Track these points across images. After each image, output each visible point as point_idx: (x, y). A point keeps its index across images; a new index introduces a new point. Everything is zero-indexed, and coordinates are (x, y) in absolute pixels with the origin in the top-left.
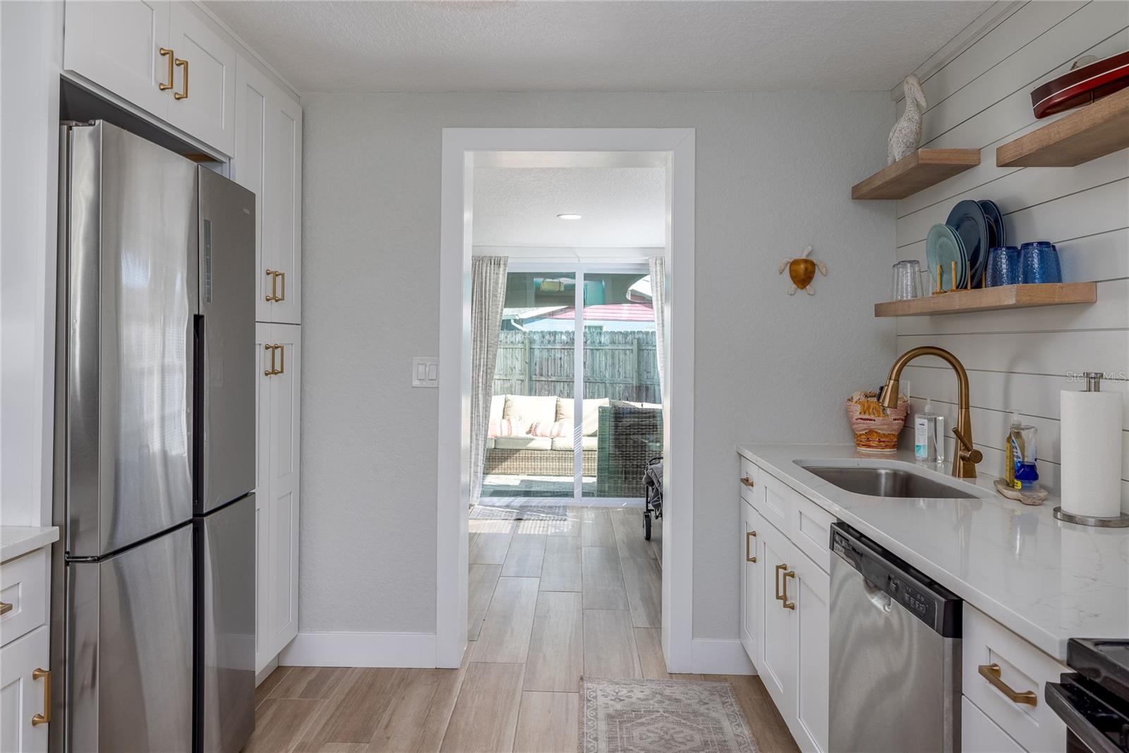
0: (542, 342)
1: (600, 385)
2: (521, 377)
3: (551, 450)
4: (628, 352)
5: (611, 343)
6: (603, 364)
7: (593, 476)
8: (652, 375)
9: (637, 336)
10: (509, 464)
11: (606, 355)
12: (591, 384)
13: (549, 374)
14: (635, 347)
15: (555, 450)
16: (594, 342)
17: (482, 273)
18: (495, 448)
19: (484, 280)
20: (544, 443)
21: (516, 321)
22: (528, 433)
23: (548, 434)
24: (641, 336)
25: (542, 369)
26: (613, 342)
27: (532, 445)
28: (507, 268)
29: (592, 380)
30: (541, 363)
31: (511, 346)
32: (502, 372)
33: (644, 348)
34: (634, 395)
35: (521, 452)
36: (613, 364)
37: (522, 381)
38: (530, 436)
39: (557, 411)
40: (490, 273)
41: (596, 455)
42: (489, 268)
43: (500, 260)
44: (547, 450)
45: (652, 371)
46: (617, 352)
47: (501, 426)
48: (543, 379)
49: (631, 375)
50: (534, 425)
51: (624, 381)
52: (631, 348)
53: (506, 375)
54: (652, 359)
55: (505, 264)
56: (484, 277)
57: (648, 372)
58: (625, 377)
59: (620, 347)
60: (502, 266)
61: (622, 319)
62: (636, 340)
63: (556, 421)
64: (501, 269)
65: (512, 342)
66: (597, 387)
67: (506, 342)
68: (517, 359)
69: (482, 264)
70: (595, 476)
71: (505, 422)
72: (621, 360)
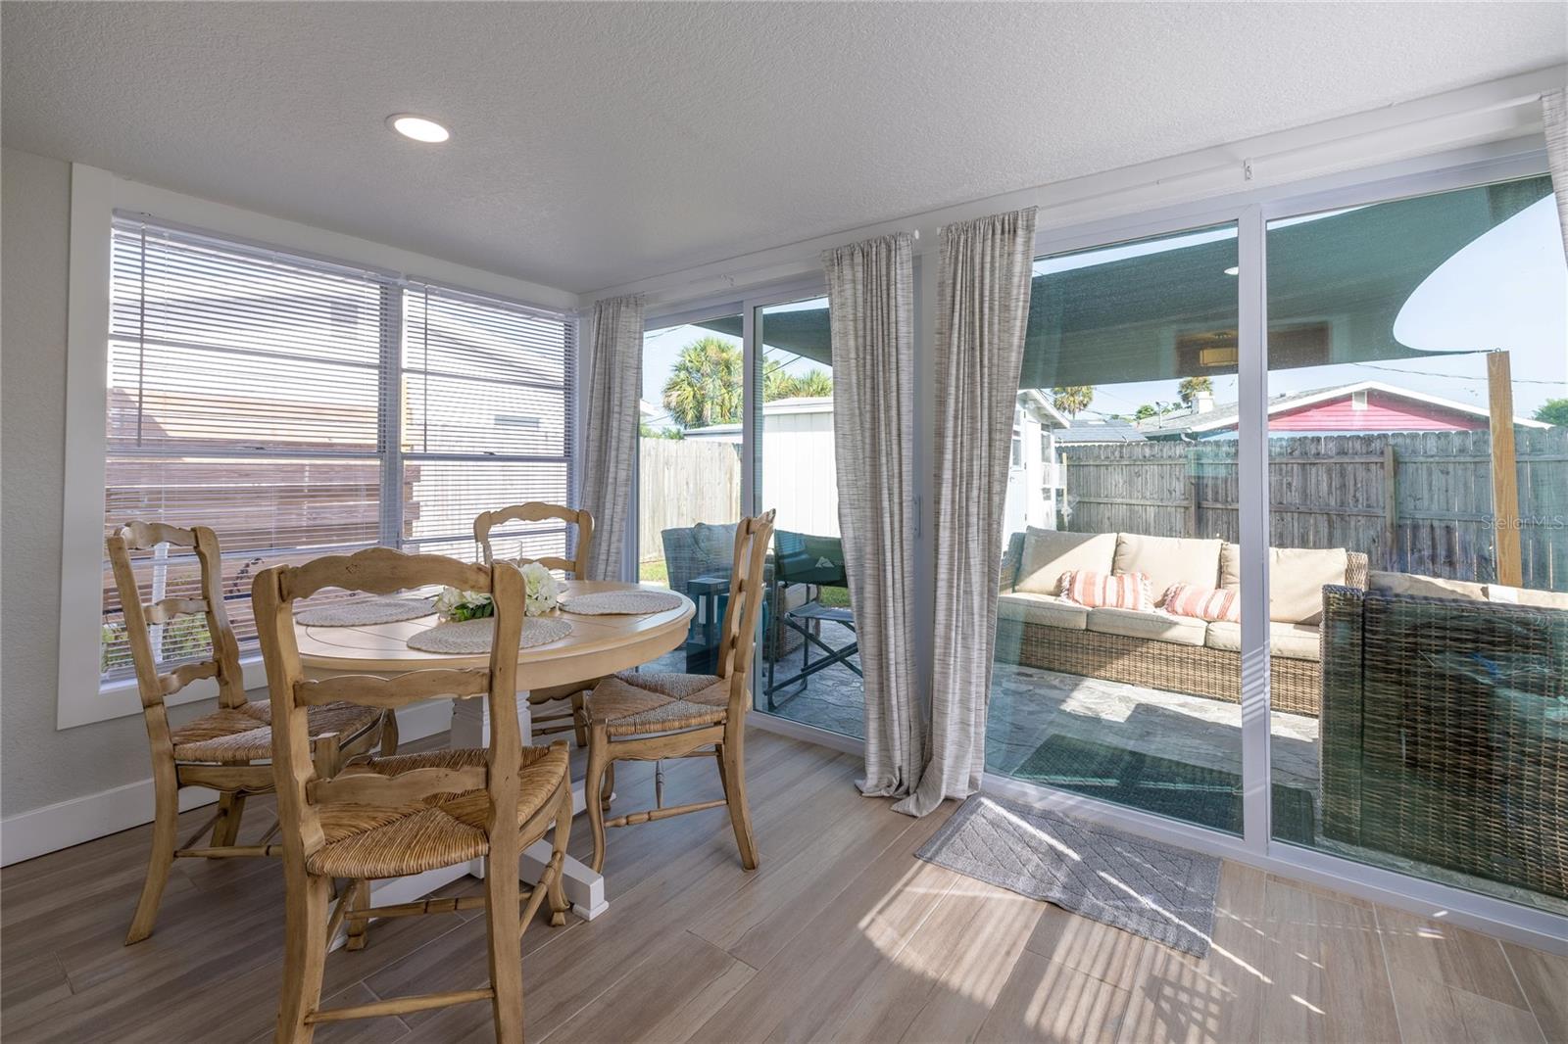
0: (1217, 455)
1: (1319, 517)
2: (1185, 503)
3: (1205, 646)
4: (1373, 467)
5: (1338, 454)
6: (1324, 486)
7: (1312, 716)
8: (1426, 503)
9: (1391, 441)
10: (1126, 663)
11: (1329, 472)
12: (1302, 516)
13: (1229, 499)
14: (1388, 460)
15: (1212, 648)
16: (1306, 454)
17: (972, 259)
18: (1087, 630)
19: (977, 273)
20: (1190, 631)
21: (1187, 435)
22: (1159, 605)
23: (1200, 611)
24: (1400, 440)
25: (1217, 493)
26: (1342, 452)
27: (1172, 634)
28: (1034, 235)
29: (1302, 509)
30: (1215, 486)
31: (1168, 462)
32: (1155, 496)
33: (1407, 460)
34: (1388, 534)
35: (1151, 645)
36: (1343, 486)
37: (1186, 508)
38: (1162, 613)
39: (1221, 567)
40: (993, 257)
41: (1317, 672)
42: (989, 242)
43: (1016, 220)
44: (1194, 646)
45: (1426, 496)
46: (1350, 468)
47: (1104, 588)
48: (1219, 506)
49: (1381, 504)
50: (1173, 589)
51: (1366, 511)
52: (1380, 460)
53: (1162, 500)
54: (1425, 476)
55: (1029, 228)
56: (977, 267)
57: (1416, 499)
58: (1369, 506)
59: (1357, 459)
60: (1020, 232)
61: (1354, 428)
62: (1390, 448)
63: (1219, 586)
64: (1020, 240)
65: (1170, 457)
66: (1312, 521)
67: (1162, 457)
68: (1178, 479)
69: (974, 238)
70: (1317, 717)
71: (1112, 581)
72: (1359, 479)
